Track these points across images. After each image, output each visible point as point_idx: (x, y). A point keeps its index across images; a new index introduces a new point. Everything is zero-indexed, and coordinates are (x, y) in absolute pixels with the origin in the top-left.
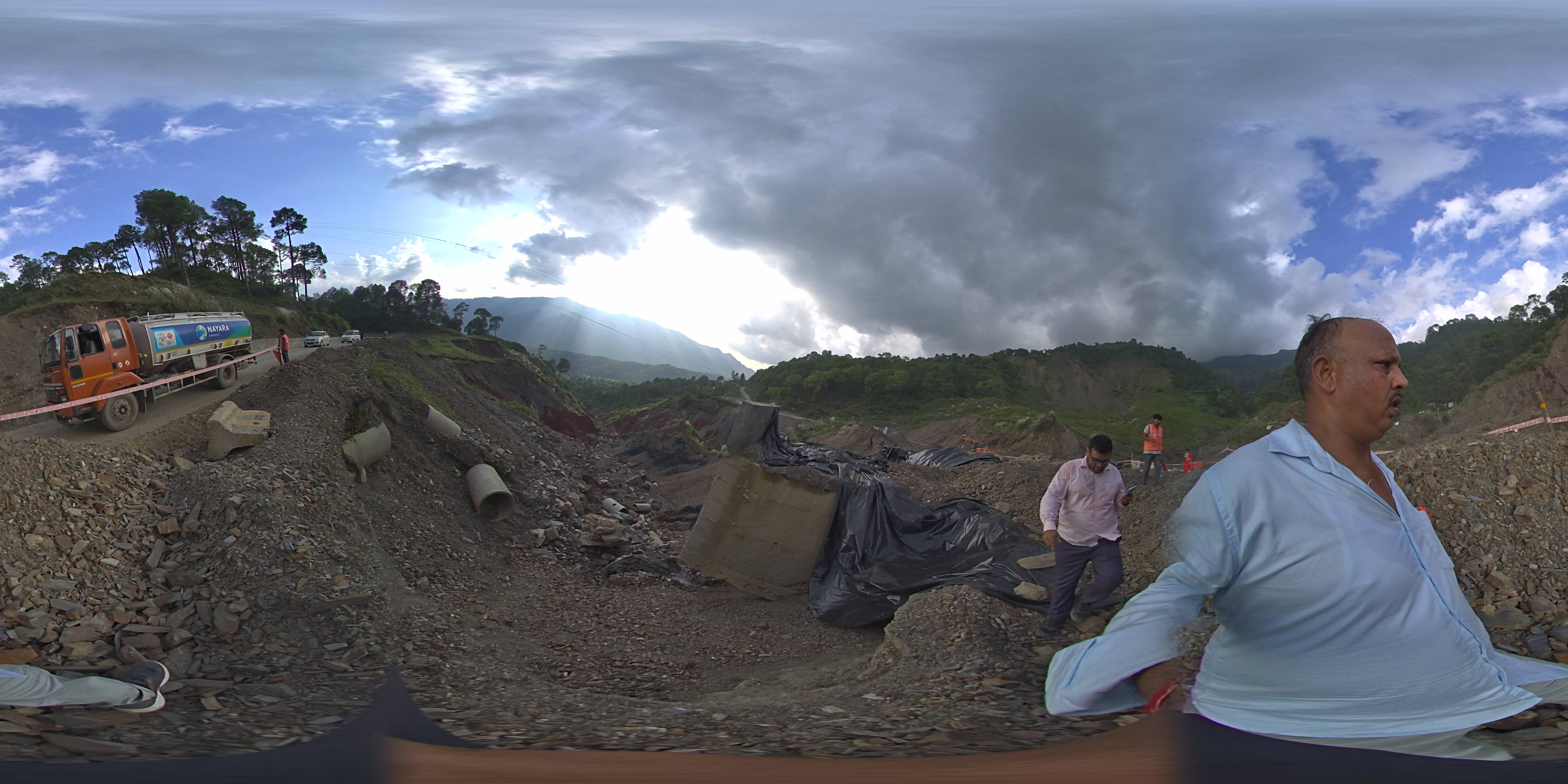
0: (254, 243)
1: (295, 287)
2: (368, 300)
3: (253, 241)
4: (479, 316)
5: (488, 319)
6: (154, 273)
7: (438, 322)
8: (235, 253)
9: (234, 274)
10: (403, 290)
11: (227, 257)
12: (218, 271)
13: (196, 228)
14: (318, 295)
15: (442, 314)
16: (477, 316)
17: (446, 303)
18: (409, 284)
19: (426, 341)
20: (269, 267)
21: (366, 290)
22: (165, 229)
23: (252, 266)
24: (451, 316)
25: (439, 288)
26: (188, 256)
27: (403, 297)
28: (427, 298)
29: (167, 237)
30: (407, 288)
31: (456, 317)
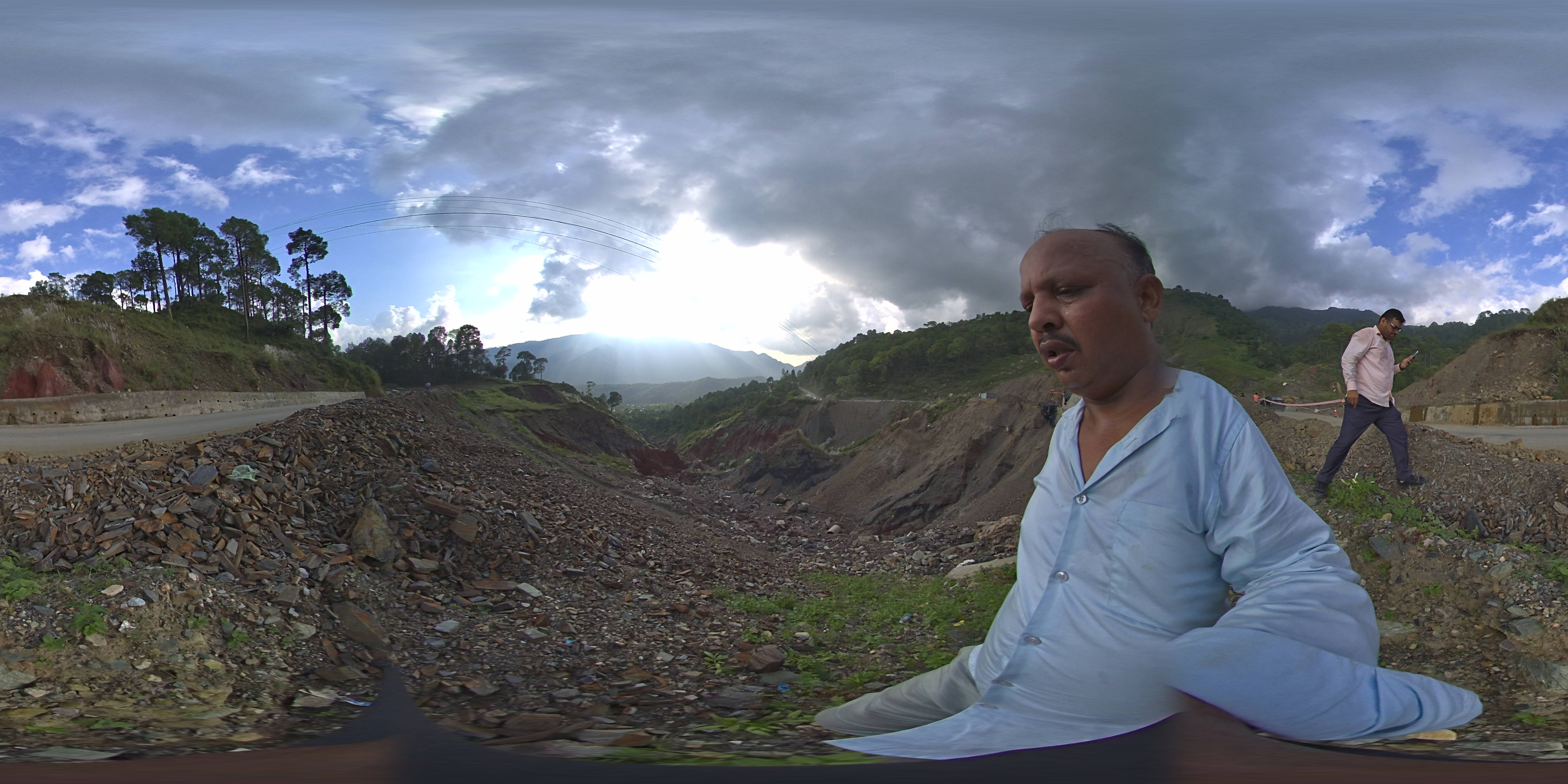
2: (407, 350)
4: (523, 360)
5: (532, 361)
7: (481, 371)
10: (442, 338)
15: (485, 362)
16: (520, 360)
17: (487, 351)
18: (448, 330)
19: (473, 393)
21: (404, 339)
24: (494, 363)
25: (478, 333)
27: (443, 346)
28: (468, 345)
30: (446, 335)
31: (499, 364)
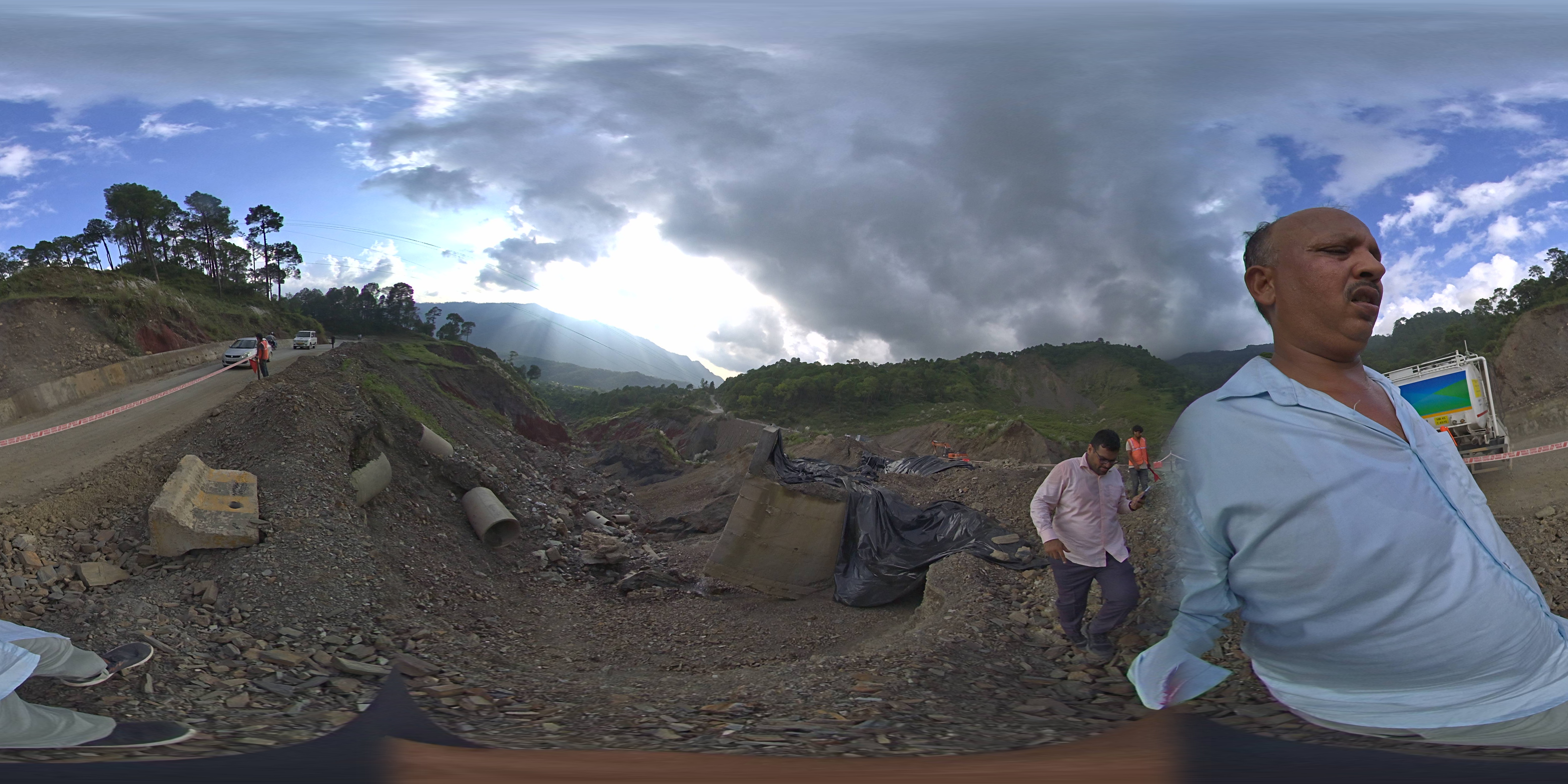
0: (228, 240)
1: (268, 286)
2: (341, 302)
3: (226, 238)
4: (452, 321)
5: (460, 324)
6: (124, 268)
7: (410, 326)
8: (207, 251)
9: (206, 272)
10: (375, 293)
11: (199, 254)
12: (190, 268)
13: (168, 223)
14: (290, 295)
15: (415, 318)
16: (449, 321)
17: (419, 307)
18: (381, 286)
19: (398, 345)
20: (242, 266)
21: (339, 292)
22: (136, 224)
23: (224, 264)
24: (424, 320)
25: (412, 292)
26: (159, 252)
27: (374, 300)
28: (400, 302)
29: (138, 233)
30: (379, 291)
31: (428, 321)
